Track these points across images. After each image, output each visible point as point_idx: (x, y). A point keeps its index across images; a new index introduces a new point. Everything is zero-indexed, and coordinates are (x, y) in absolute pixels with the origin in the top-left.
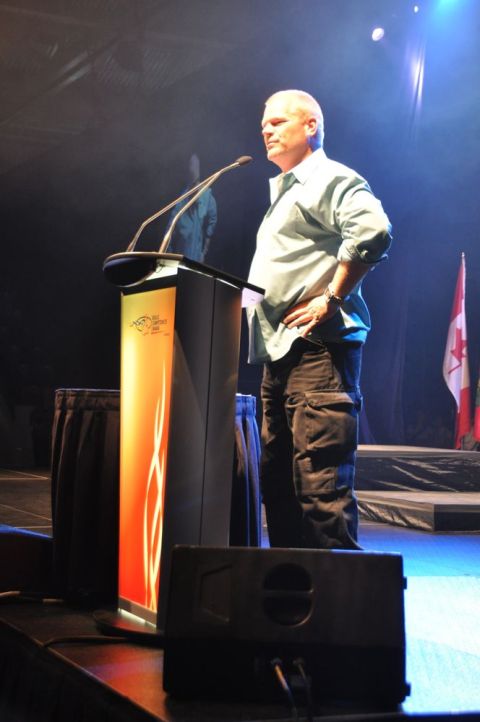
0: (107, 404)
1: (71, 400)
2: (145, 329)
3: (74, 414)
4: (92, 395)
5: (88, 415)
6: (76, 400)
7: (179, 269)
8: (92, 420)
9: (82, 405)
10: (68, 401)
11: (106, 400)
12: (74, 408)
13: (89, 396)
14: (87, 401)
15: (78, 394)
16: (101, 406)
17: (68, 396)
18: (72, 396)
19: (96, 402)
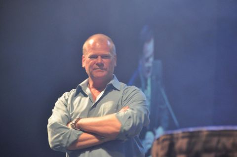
1: (182, 143)
4: (212, 134)
6: (189, 144)
9: (198, 147)
14: (206, 142)
15: (192, 136)
16: (225, 148)
17: (177, 139)
18: (183, 137)
19: (218, 142)
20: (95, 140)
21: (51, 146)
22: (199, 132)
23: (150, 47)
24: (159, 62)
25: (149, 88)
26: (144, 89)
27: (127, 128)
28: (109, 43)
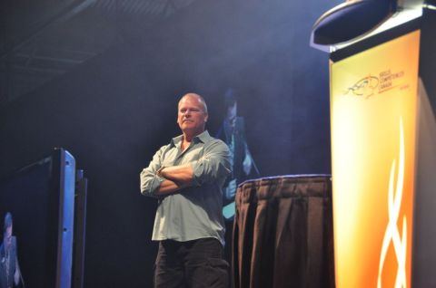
0: (309, 190)
1: (263, 190)
2: (369, 91)
3: (267, 204)
4: (290, 181)
5: (285, 204)
6: (269, 190)
7: (425, 10)
8: (291, 209)
9: (277, 193)
10: (259, 192)
11: (306, 186)
12: (267, 198)
13: (285, 182)
14: (284, 188)
15: (271, 183)
16: (300, 192)
17: (259, 186)
18: (263, 185)
19: (295, 189)
20: (174, 186)
21: (142, 190)
22: (278, 179)
23: (234, 111)
24: (241, 118)
25: (233, 143)
26: (228, 143)
27: (198, 175)
28: (200, 100)
